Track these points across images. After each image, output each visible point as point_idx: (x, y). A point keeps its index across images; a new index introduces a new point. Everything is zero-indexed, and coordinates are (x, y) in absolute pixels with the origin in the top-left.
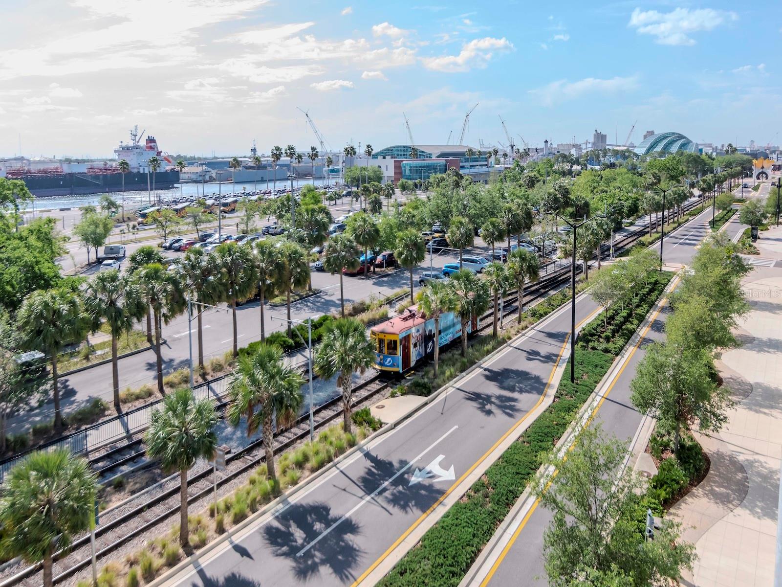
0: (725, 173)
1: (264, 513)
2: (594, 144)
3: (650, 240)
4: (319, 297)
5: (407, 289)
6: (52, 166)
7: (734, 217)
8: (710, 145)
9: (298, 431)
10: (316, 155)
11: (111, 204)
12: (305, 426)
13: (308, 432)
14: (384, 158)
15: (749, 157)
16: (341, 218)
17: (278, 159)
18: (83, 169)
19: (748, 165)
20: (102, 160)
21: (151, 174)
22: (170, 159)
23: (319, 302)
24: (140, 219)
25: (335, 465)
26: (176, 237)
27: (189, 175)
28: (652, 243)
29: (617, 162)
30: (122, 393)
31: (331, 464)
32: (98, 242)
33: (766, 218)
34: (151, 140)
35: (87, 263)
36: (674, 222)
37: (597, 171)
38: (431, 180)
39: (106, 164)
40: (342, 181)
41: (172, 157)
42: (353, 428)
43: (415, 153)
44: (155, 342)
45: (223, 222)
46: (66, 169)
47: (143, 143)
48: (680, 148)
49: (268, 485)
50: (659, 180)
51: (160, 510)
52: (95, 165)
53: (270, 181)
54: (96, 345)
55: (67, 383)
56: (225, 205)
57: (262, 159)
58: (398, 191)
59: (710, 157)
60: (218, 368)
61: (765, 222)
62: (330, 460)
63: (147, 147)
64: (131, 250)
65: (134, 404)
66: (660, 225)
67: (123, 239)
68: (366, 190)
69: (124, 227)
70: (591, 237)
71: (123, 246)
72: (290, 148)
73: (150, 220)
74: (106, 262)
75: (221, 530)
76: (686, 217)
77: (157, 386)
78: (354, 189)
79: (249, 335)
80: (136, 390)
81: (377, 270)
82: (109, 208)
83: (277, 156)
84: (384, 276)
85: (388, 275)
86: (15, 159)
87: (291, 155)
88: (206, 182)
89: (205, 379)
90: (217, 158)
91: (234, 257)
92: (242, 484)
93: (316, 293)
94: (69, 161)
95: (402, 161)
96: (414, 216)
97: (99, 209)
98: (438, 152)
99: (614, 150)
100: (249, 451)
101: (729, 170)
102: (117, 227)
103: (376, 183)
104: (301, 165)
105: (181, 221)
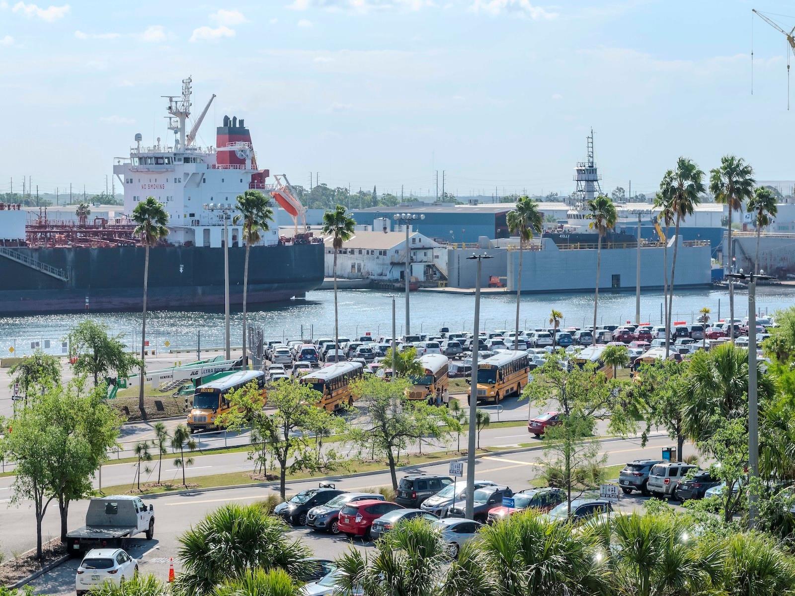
11: (106, 355)
17: (685, 209)
18: (15, 228)
20: (72, 199)
21: (236, 252)
22: (296, 203)
24: (198, 412)
26: (317, 485)
27: (356, 259)
34: (233, 132)
35: (33, 550)
39: (83, 213)
41: (302, 192)
45: (483, 437)
53: (647, 290)
56: (488, 375)
57: (619, 207)
63: (222, 157)
67: (145, 478)
69: (146, 434)
71: (147, 502)
72: (731, 167)
73: (234, 416)
74: (93, 554)
82: (97, 368)
83: (680, 196)
88: (416, 288)
90: (453, 200)
97: (67, 373)
102: (126, 433)
104: (768, 232)
105: (335, 425)
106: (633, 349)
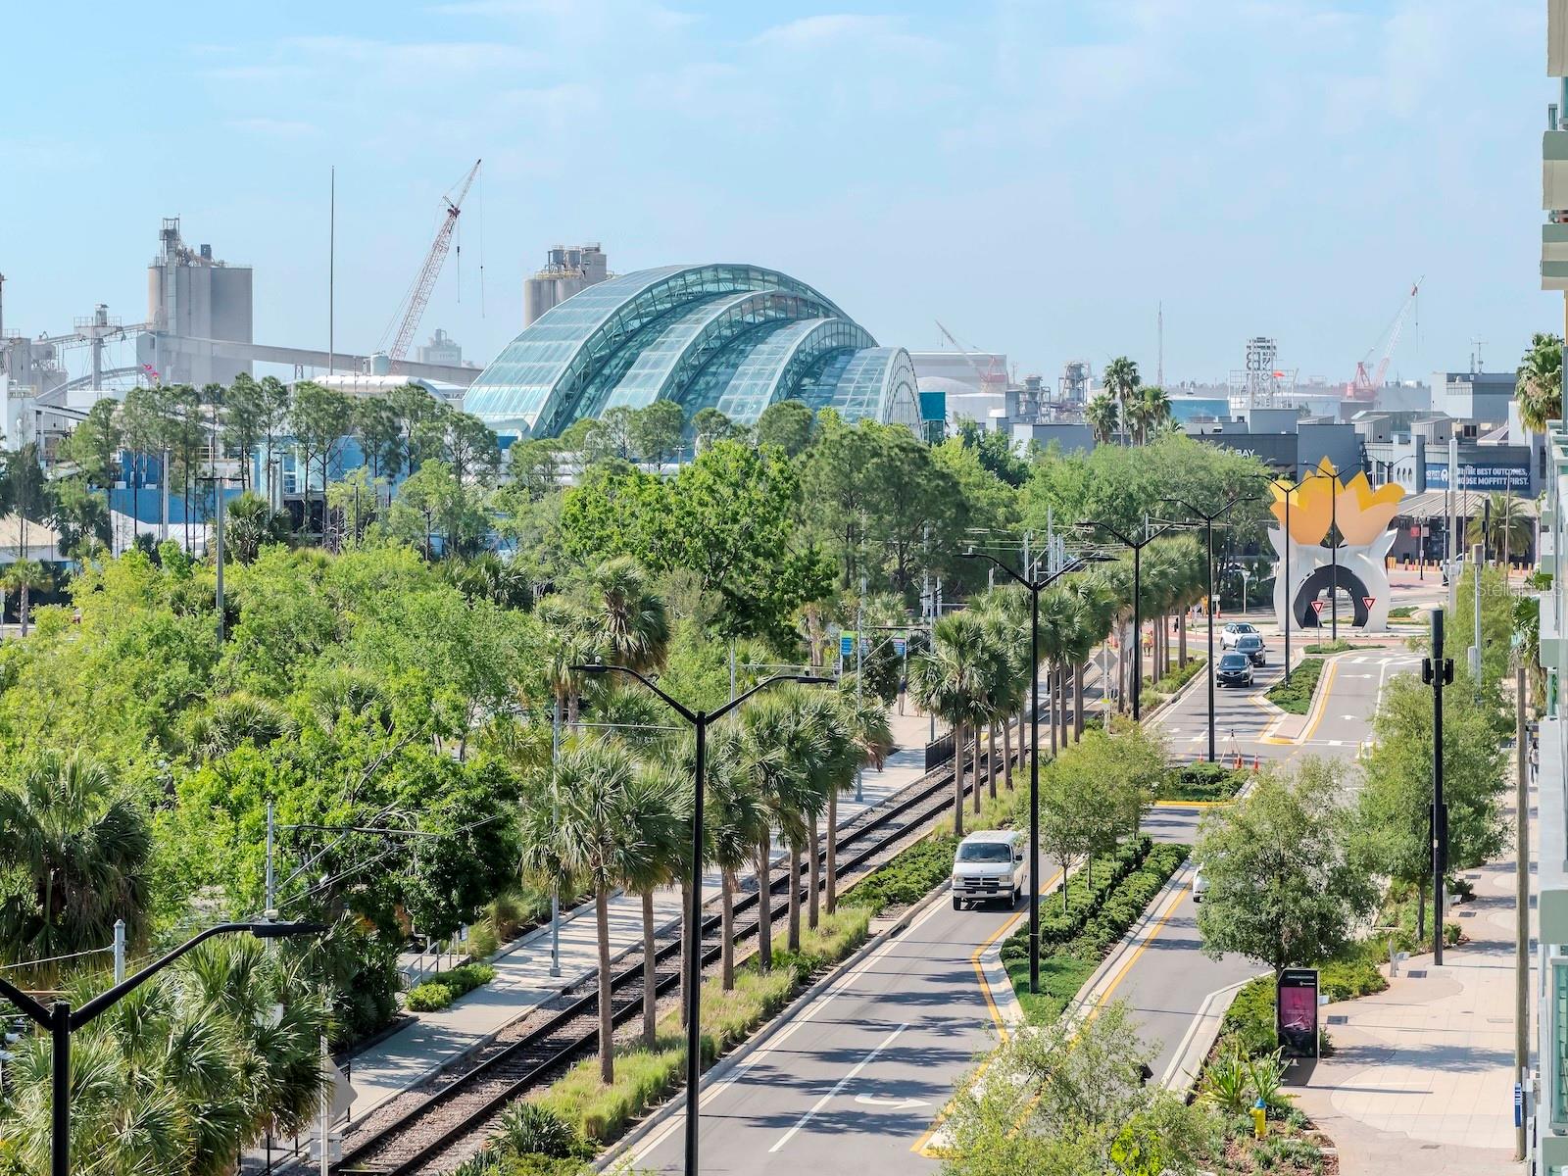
0: (1089, 578)
2: (154, 339)
3: (605, 1104)
7: (1169, 903)
8: (989, 371)
15: (1246, 462)
19: (1237, 522)
28: (616, 1129)
29: (336, 494)
33: (1362, 900)
36: (766, 960)
37: (185, 564)
48: (792, 388)
50: (659, 636)
59: (993, 462)
61: (1359, 931)
66: (665, 988)
70: (168, 1100)
76: (850, 920)
99: (318, 398)
101: (1126, 559)
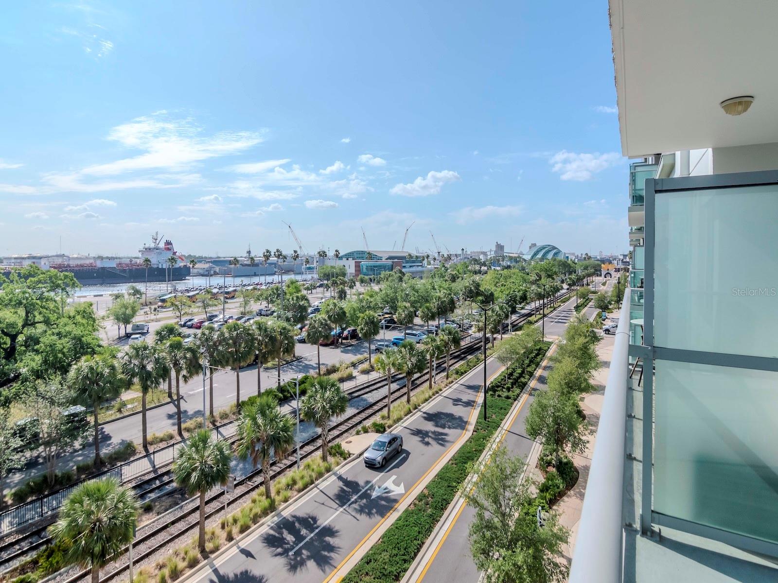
0: (583, 273)
1: (263, 524)
2: (496, 252)
3: (535, 320)
4: (301, 362)
5: (366, 355)
6: (88, 262)
7: (590, 304)
8: (573, 254)
9: (288, 463)
10: (297, 256)
11: (137, 292)
12: (293, 459)
13: (296, 462)
14: (348, 259)
15: (599, 262)
16: (316, 303)
17: (268, 259)
18: (113, 264)
19: (598, 268)
20: (128, 258)
21: (169, 269)
22: (184, 258)
23: (300, 365)
24: (160, 304)
25: (316, 486)
26: (189, 318)
27: (198, 270)
28: (536, 322)
29: (511, 265)
30: (149, 437)
31: (313, 485)
32: (126, 320)
33: (611, 304)
34: (168, 243)
35: (117, 337)
36: (551, 307)
37: (498, 271)
38: (382, 276)
39: (131, 261)
40: (316, 276)
41: (184, 256)
42: (329, 458)
43: (370, 256)
44: (175, 397)
45: (227, 306)
46: (99, 264)
47: (162, 245)
48: (554, 255)
49: (265, 503)
50: (540, 278)
51: (181, 526)
52: (124, 261)
53: (261, 275)
54: (127, 401)
55: (104, 430)
56: (228, 293)
57: (255, 259)
58: (358, 284)
59: (574, 262)
60: (224, 416)
61: (610, 307)
62: (312, 482)
63: (165, 249)
64: (154, 327)
65: (159, 445)
66: (541, 309)
67: (146, 319)
68: (334, 283)
69: (147, 309)
70: (495, 317)
71: (147, 324)
72: (278, 251)
73: (169, 304)
74: (133, 336)
75: (230, 538)
76: (559, 304)
77: (177, 431)
78: (325, 282)
79: (249, 391)
80: (160, 435)
81: (343, 341)
82: (134, 295)
83: (267, 256)
84: (349, 346)
85: (352, 345)
86: (57, 256)
87: (278, 257)
88: (211, 276)
89: (214, 425)
90: (220, 257)
91: (239, 332)
92: (246, 504)
93: (299, 359)
94: (101, 258)
95: (361, 262)
96: (371, 302)
97: (126, 296)
98: (387, 256)
99: (510, 257)
100: (250, 478)
101: (586, 271)
102: (141, 309)
103: (342, 278)
104: (285, 263)
105: (193, 305)
106: (258, 287)
